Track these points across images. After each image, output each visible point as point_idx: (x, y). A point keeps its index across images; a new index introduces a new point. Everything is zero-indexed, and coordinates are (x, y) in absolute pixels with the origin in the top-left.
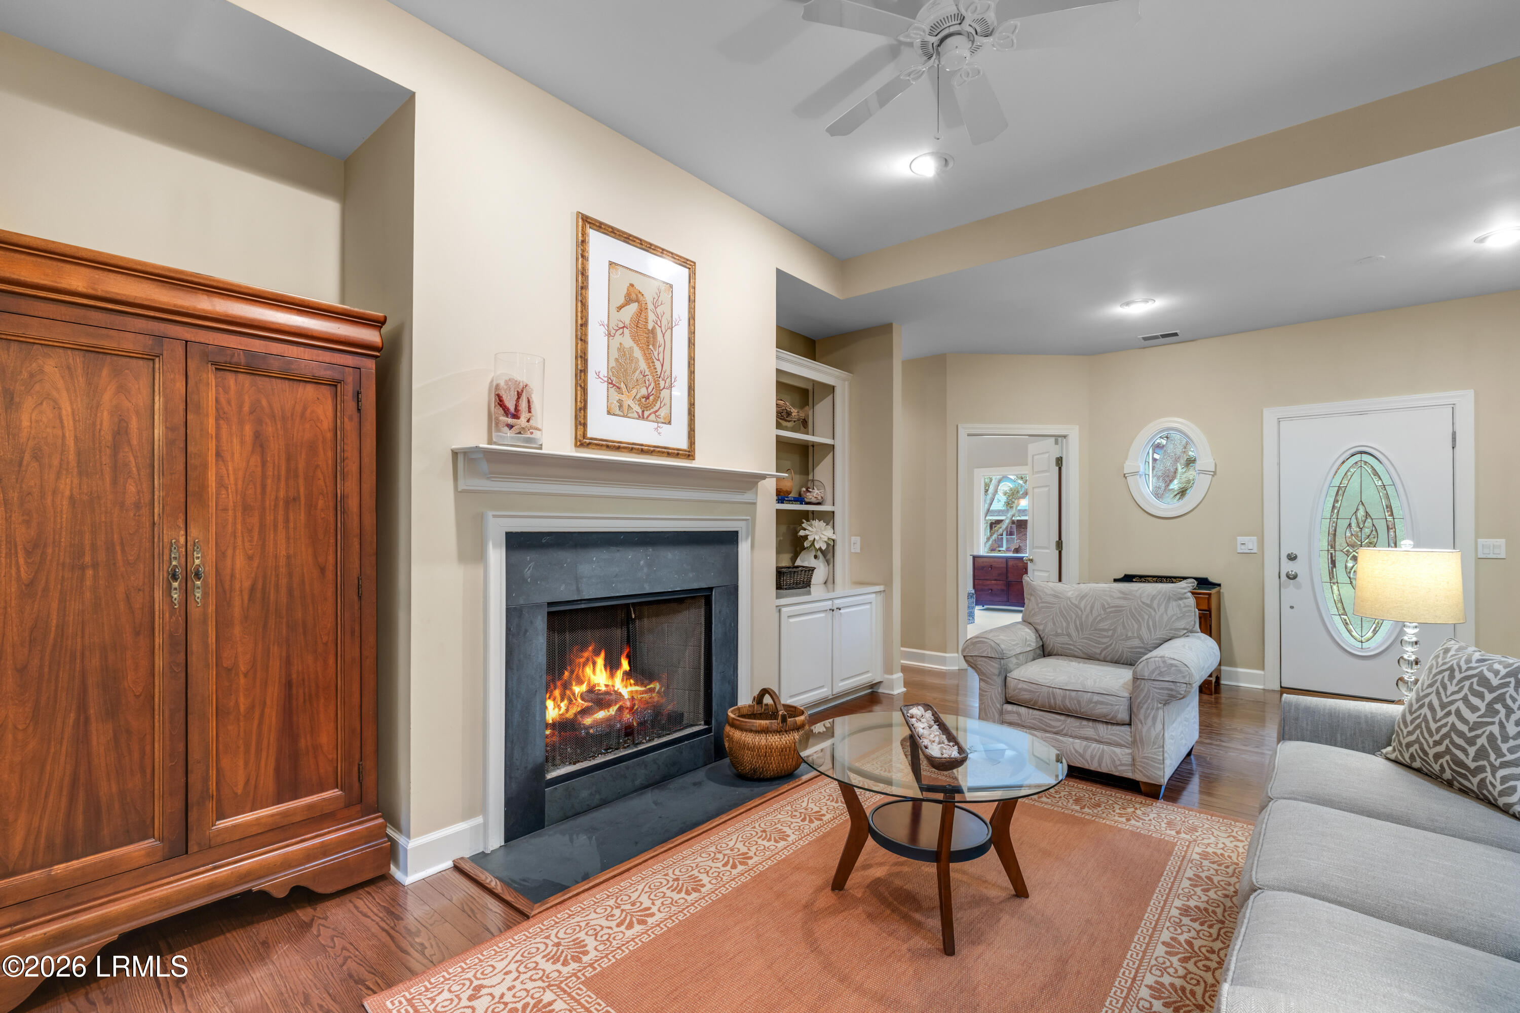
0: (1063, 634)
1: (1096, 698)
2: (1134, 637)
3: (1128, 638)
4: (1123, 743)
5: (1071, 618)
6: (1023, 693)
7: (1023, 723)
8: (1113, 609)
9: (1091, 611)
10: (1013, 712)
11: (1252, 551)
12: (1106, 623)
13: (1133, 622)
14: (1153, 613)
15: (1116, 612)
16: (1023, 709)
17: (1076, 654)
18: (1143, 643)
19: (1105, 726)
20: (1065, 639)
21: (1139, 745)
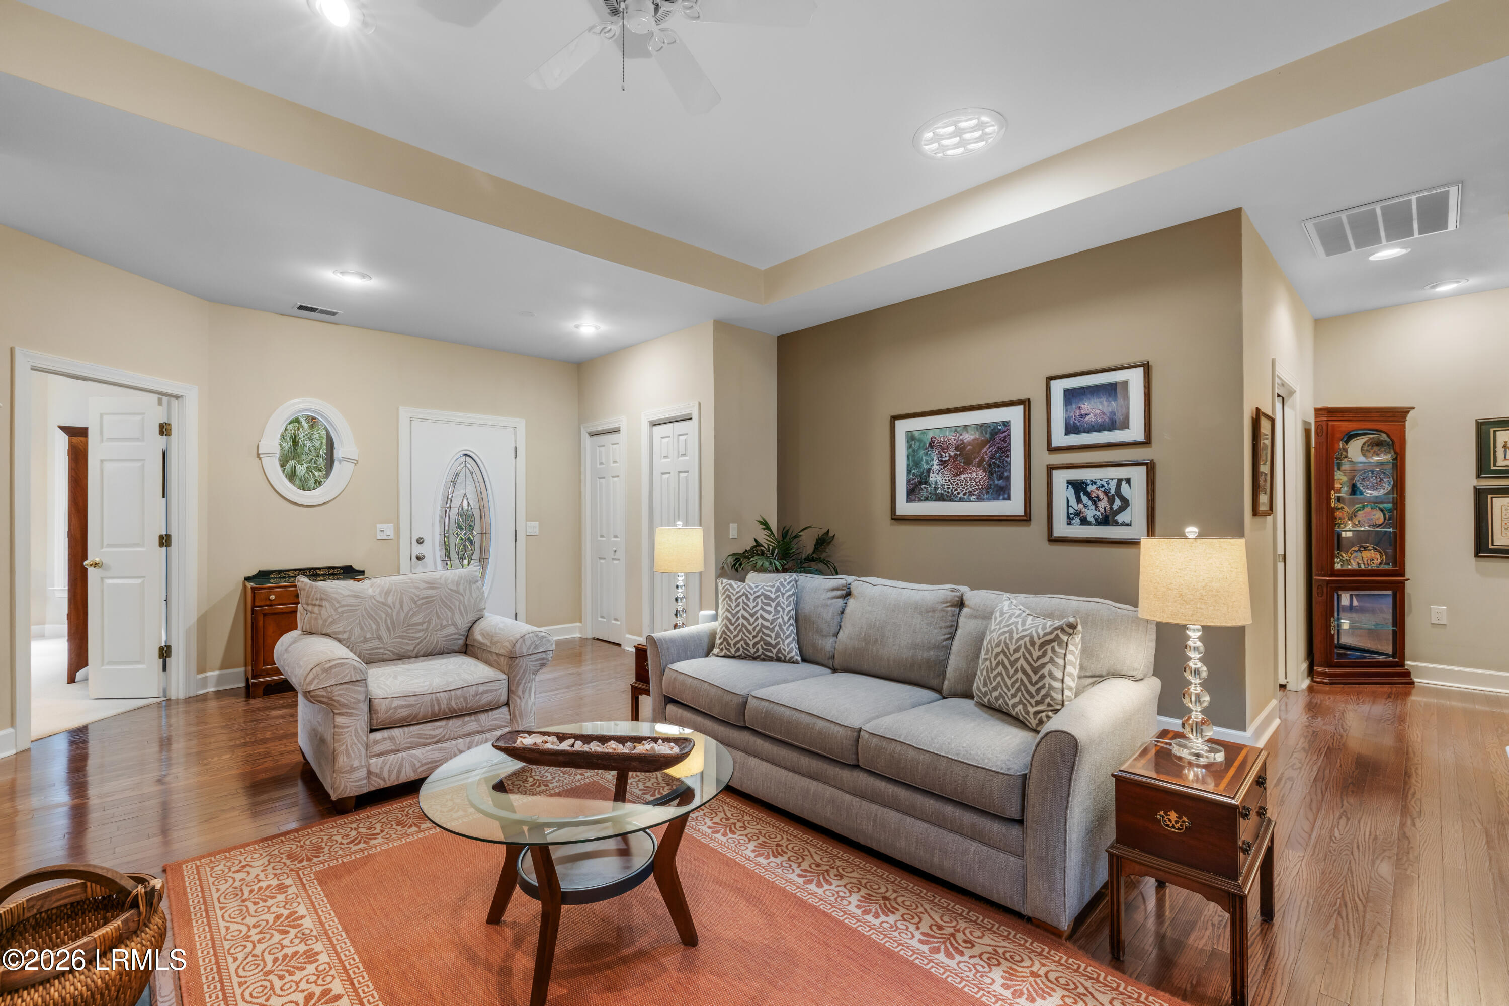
0: (373, 639)
1: (481, 688)
2: (449, 625)
3: (443, 627)
4: (503, 724)
5: (381, 618)
6: (399, 711)
7: (398, 747)
8: (424, 601)
9: (402, 606)
10: (384, 739)
11: (390, 538)
12: (419, 617)
13: (447, 610)
14: (462, 598)
15: (427, 603)
16: (396, 730)
17: (385, 657)
18: (457, 629)
19: (486, 714)
20: (376, 643)
21: (519, 720)
